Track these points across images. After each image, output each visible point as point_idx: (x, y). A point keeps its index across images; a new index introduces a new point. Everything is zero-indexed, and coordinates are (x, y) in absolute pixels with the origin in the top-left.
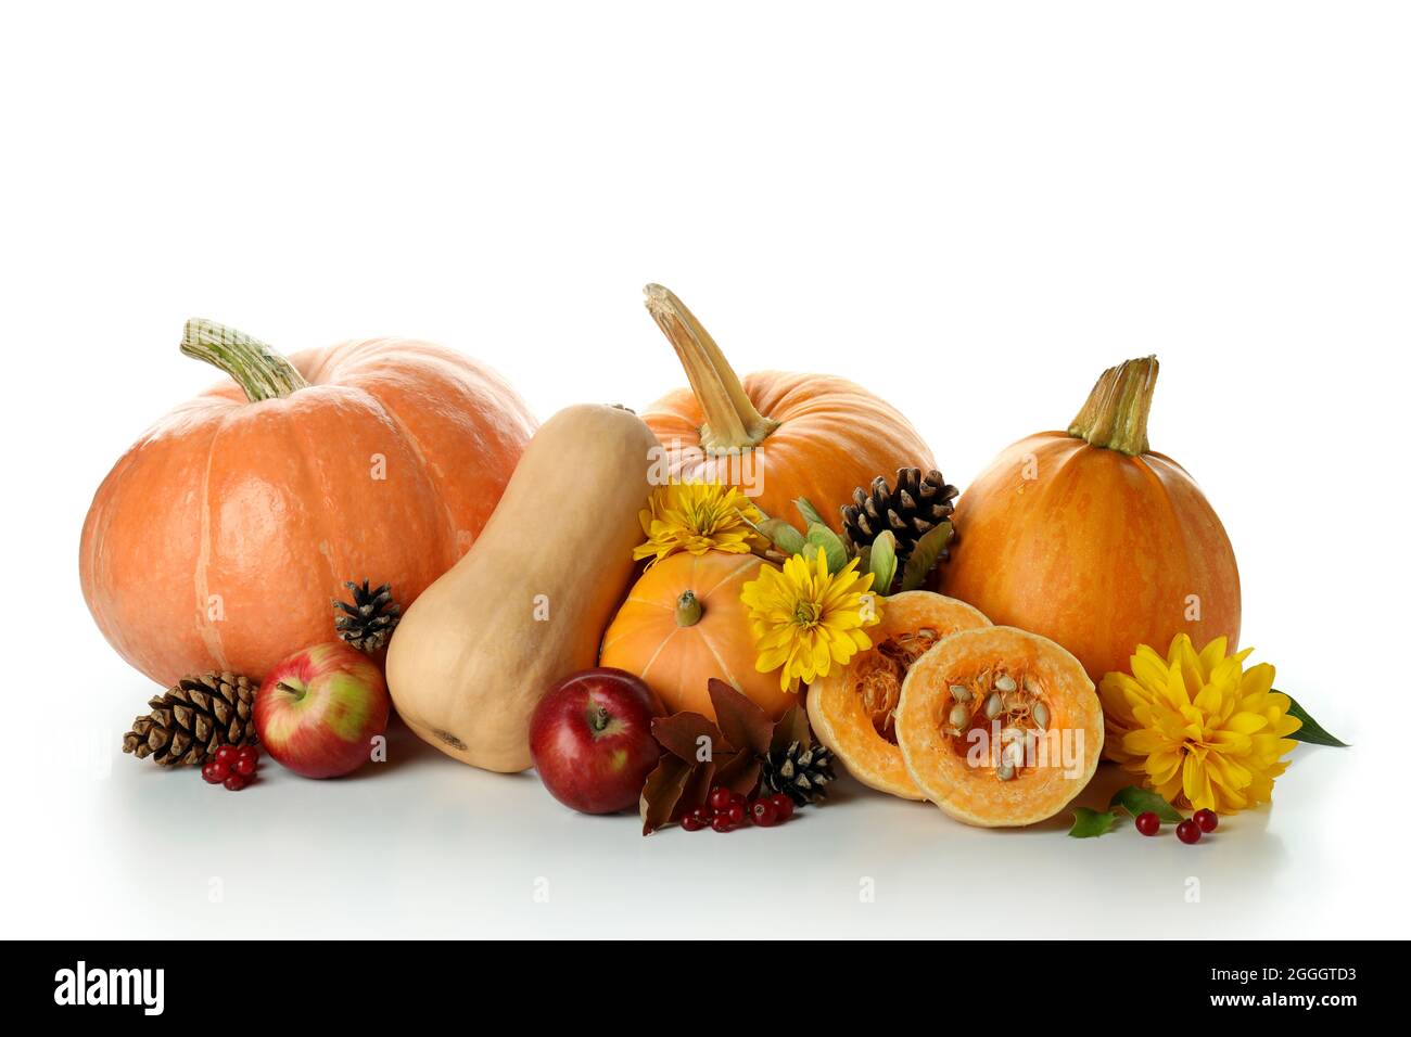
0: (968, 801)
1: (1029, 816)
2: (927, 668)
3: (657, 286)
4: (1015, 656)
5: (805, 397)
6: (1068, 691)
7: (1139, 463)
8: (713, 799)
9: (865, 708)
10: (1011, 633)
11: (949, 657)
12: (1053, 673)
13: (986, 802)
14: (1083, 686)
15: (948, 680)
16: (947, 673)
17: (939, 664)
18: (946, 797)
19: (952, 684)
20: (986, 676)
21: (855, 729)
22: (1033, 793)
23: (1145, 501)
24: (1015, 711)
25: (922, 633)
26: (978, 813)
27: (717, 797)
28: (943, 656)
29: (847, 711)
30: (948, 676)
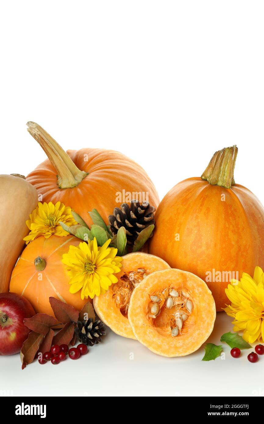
0: (159, 347)
1: (185, 352)
2: (141, 289)
3: (32, 122)
4: (178, 282)
5: (99, 162)
6: (200, 295)
7: (230, 192)
8: (53, 350)
9: (117, 305)
10: (176, 272)
11: (150, 284)
12: (194, 288)
13: (167, 347)
14: (206, 293)
15: (150, 294)
16: (149, 291)
17: (146, 287)
18: (150, 345)
19: (152, 295)
20: (165, 291)
21: (113, 314)
22: (187, 341)
23: (232, 209)
24: (178, 305)
25: (139, 270)
26: (164, 352)
27: (54, 349)
28: (147, 284)
29: (109, 307)
30: (150, 292)
